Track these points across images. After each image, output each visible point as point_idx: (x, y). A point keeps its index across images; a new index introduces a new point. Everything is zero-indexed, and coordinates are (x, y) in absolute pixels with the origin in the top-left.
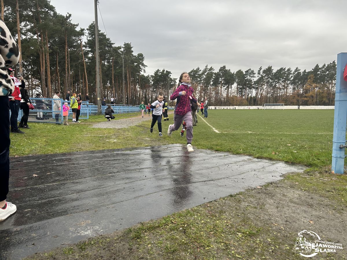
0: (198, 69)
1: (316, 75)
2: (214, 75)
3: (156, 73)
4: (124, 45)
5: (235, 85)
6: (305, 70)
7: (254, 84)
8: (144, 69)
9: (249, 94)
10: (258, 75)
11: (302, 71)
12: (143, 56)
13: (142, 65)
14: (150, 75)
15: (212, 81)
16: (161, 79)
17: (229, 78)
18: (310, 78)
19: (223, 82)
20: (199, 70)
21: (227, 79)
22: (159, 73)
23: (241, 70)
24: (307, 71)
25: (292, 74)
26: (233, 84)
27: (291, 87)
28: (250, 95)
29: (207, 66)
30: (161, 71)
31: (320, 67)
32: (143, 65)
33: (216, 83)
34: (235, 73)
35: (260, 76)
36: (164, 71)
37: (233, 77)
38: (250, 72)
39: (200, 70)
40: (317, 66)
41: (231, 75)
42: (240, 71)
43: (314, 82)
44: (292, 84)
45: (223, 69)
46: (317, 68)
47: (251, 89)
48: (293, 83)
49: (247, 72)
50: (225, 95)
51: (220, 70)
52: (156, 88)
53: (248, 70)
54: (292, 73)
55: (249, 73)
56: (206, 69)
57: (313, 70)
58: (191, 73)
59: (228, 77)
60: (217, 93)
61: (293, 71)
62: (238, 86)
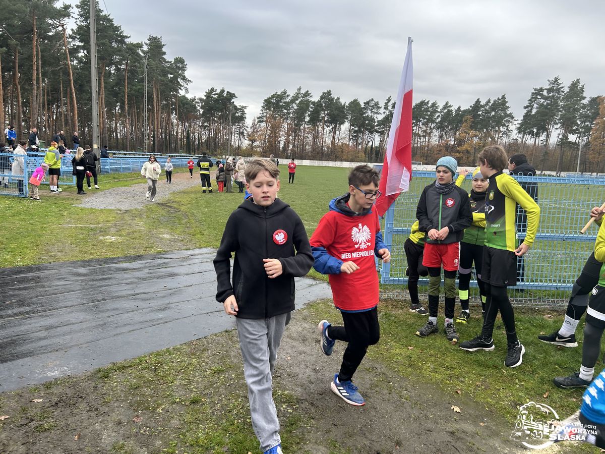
0: (285, 93)
1: (476, 116)
2: (311, 106)
3: (209, 95)
4: (149, 40)
5: (346, 126)
6: (459, 108)
7: (377, 126)
8: (186, 86)
9: (368, 142)
10: (385, 111)
11: (454, 108)
12: (185, 63)
13: (182, 79)
14: (197, 97)
15: (309, 116)
16: (217, 106)
17: (336, 112)
18: (466, 121)
19: (326, 119)
20: (287, 94)
21: (333, 115)
22: (215, 95)
23: (357, 100)
24: (462, 109)
25: (439, 112)
26: (343, 123)
27: (436, 133)
28: (370, 144)
29: (300, 89)
30: (218, 91)
31: (482, 103)
32: (184, 78)
33: (314, 120)
34: (347, 104)
35: (388, 113)
36: (223, 91)
37: (343, 112)
38: (372, 104)
39: (288, 96)
40: (478, 101)
41: (339, 108)
42: (355, 101)
43: (471, 128)
44: (437, 129)
45: (327, 96)
46: (477, 105)
47: (372, 133)
48: (440, 127)
49: (367, 103)
50: (328, 141)
51: (322, 98)
52: (208, 121)
53: (370, 101)
54: (439, 110)
55: (371, 106)
56: (298, 94)
57: (471, 109)
58: (272, 98)
59: (335, 110)
60: (315, 138)
61: (441, 107)
62: (352, 127)
